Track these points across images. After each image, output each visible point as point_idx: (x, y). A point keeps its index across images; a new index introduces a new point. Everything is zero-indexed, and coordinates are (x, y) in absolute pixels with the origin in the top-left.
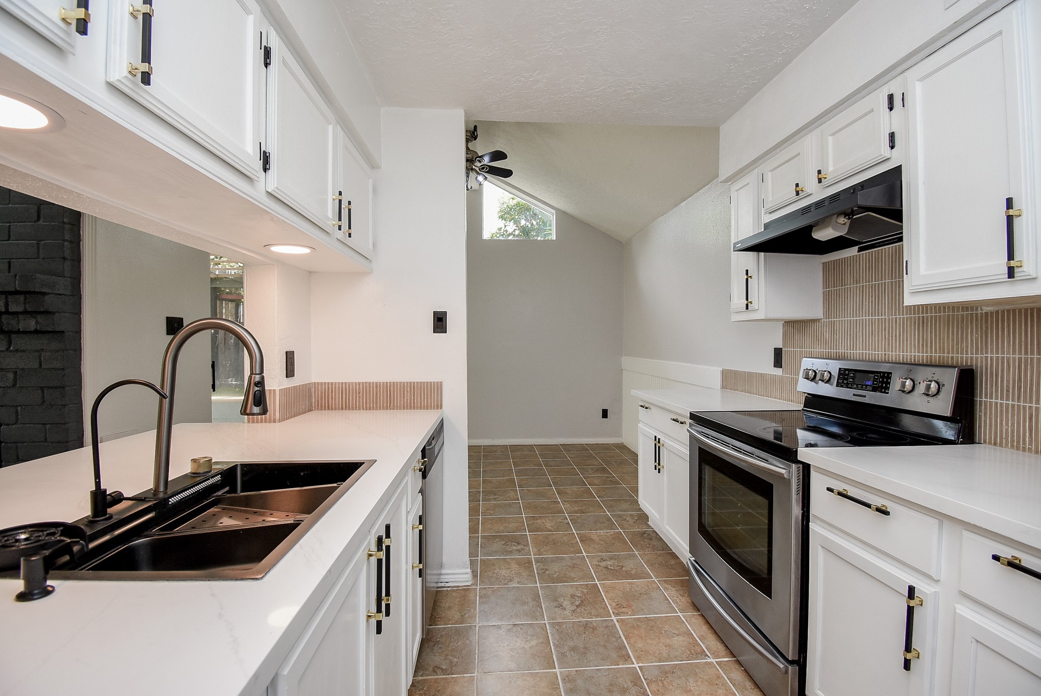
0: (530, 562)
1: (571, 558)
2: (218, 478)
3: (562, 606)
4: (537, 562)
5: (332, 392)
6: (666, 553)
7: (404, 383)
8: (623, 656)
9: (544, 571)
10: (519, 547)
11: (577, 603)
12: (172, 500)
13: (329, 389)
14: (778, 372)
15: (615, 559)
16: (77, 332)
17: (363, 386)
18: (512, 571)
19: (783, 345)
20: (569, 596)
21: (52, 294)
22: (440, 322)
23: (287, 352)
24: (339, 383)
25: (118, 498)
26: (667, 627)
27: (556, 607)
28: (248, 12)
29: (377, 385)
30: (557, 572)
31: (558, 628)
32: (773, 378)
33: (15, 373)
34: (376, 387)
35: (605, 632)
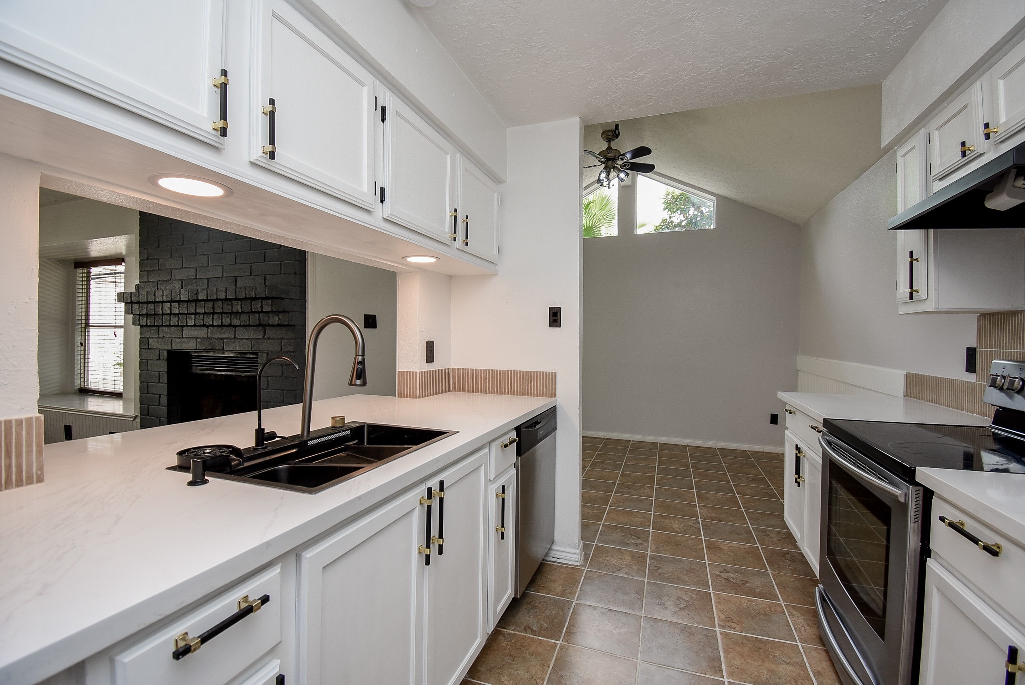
0: (644, 557)
1: (690, 563)
2: (349, 432)
3: (664, 605)
4: (652, 559)
5: (466, 377)
6: (807, 579)
7: (522, 372)
8: (714, 668)
9: (656, 568)
10: (638, 542)
11: (682, 606)
12: (310, 443)
13: (463, 374)
14: (971, 378)
15: (741, 573)
16: (303, 326)
17: (489, 372)
18: (623, 562)
19: (977, 344)
20: (675, 598)
21: (287, 298)
22: (555, 317)
23: (427, 342)
24: (471, 369)
25: (273, 435)
26: (777, 653)
27: (658, 604)
28: (363, 84)
29: (501, 373)
30: (669, 573)
31: (652, 624)
32: (965, 385)
33: (268, 354)
34: (500, 375)
35: (702, 641)
